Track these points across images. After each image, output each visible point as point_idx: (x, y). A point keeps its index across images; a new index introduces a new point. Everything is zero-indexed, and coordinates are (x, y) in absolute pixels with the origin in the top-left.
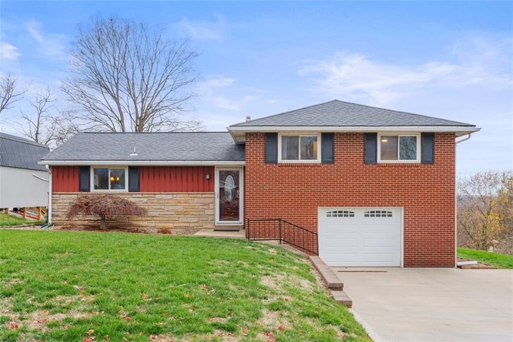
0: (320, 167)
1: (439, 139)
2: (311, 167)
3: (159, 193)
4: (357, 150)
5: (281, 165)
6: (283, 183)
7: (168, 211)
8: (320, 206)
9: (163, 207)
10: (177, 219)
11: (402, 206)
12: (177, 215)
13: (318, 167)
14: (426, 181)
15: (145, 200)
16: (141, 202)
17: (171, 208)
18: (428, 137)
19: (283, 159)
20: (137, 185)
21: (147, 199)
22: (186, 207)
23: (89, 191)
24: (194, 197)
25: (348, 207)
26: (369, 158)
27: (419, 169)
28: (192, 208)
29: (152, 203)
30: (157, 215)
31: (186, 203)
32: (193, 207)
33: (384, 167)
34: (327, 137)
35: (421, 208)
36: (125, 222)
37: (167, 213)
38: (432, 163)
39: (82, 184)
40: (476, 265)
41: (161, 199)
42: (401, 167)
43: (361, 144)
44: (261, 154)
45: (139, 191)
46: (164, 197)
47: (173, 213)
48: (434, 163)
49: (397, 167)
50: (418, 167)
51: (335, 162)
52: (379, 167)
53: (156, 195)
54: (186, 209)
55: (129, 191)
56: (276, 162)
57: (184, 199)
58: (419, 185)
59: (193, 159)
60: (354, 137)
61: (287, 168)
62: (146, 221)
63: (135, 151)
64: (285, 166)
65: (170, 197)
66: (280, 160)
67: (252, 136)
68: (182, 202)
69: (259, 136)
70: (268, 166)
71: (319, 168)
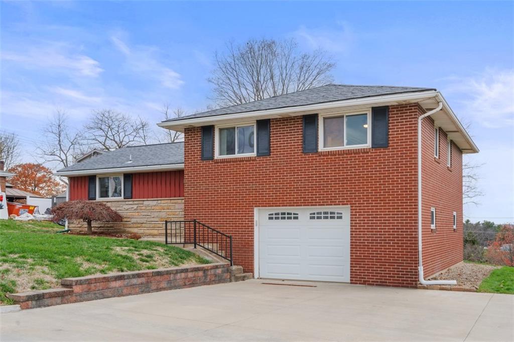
0: (255, 160)
1: (395, 114)
2: (246, 161)
3: (146, 199)
4: (294, 137)
5: (217, 162)
6: (218, 182)
7: (153, 218)
8: (255, 206)
9: (149, 214)
10: (161, 226)
11: (348, 204)
12: (161, 221)
13: (253, 160)
14: (378, 171)
15: (135, 207)
16: (133, 209)
17: (156, 214)
18: (380, 113)
19: (221, 154)
20: (130, 192)
21: (137, 206)
22: (168, 213)
23: (95, 199)
24: (175, 203)
25: (285, 207)
26: (309, 146)
27: (369, 156)
28: (173, 215)
29: (141, 210)
30: (145, 222)
31: (168, 209)
32: (174, 213)
33: (326, 155)
34: (263, 124)
35: (372, 206)
36: (120, 229)
37: (153, 219)
38: (386, 146)
39: (90, 193)
40: (455, 285)
41: (148, 206)
42: (346, 154)
43: (300, 129)
44: (198, 151)
45: (132, 198)
46: (151, 203)
47: (157, 219)
48: (388, 146)
49: (341, 154)
50: (368, 153)
51: (271, 154)
52: (320, 156)
53: (144, 202)
54: (168, 215)
55: (124, 199)
56: (212, 158)
57: (166, 205)
58: (369, 177)
59: (169, 163)
60: (291, 122)
61: (222, 164)
62: (136, 228)
63: (131, 159)
64: (221, 163)
65: (155, 204)
66: (217, 156)
67: (190, 132)
68: (165, 208)
69: (196, 131)
70: (205, 163)
71: (254, 162)
